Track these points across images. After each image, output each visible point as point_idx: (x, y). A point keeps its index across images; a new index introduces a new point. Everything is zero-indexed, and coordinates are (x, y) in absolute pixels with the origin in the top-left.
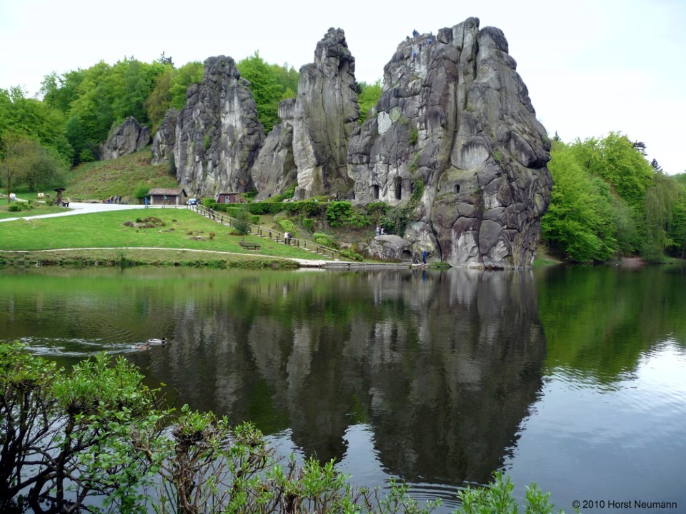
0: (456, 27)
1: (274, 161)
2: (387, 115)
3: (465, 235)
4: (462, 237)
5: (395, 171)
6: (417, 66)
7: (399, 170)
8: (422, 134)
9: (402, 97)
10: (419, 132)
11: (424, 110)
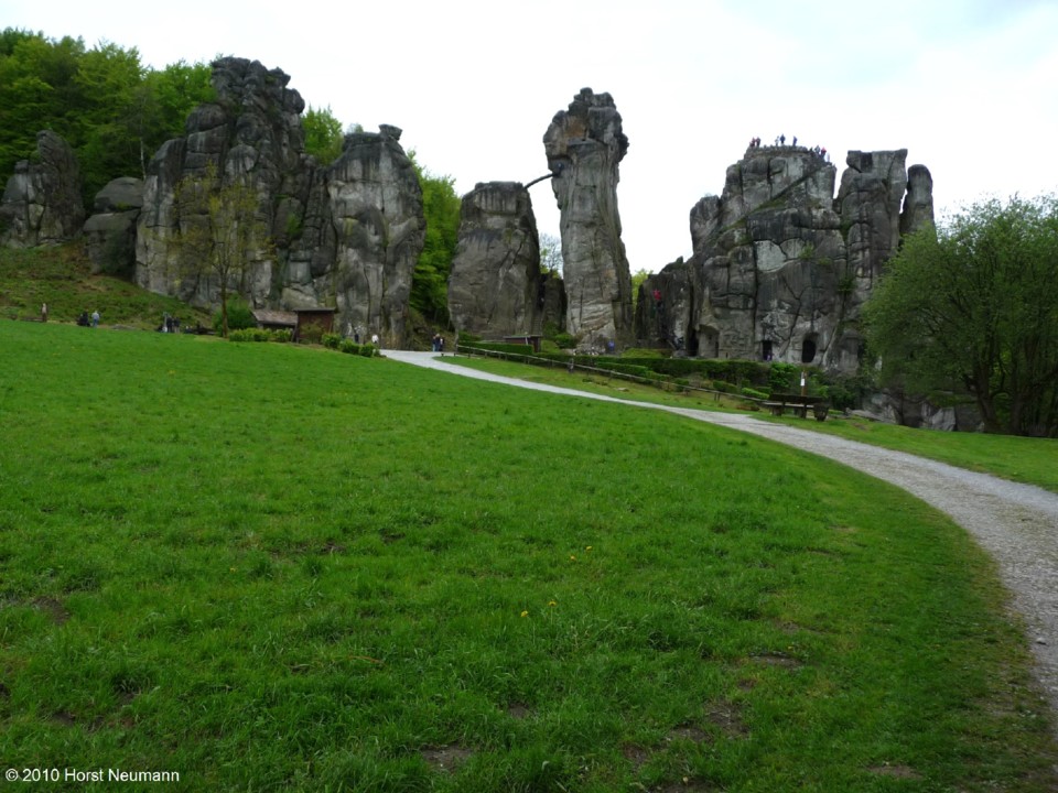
0: (881, 154)
1: (501, 283)
2: (777, 247)
3: (944, 411)
4: (940, 414)
5: (808, 325)
6: (814, 190)
7: (815, 324)
8: (864, 283)
9: (806, 227)
10: (859, 280)
11: (867, 253)
